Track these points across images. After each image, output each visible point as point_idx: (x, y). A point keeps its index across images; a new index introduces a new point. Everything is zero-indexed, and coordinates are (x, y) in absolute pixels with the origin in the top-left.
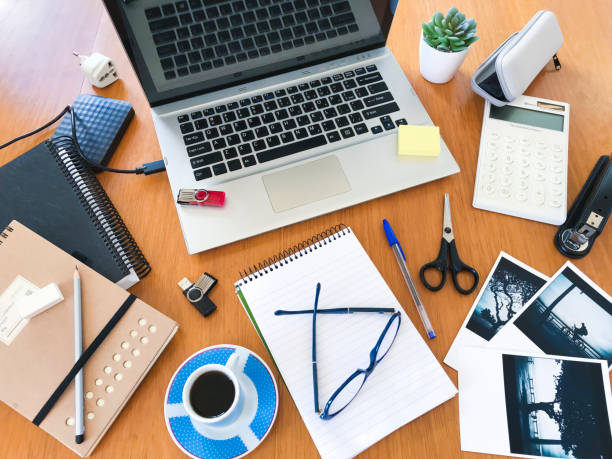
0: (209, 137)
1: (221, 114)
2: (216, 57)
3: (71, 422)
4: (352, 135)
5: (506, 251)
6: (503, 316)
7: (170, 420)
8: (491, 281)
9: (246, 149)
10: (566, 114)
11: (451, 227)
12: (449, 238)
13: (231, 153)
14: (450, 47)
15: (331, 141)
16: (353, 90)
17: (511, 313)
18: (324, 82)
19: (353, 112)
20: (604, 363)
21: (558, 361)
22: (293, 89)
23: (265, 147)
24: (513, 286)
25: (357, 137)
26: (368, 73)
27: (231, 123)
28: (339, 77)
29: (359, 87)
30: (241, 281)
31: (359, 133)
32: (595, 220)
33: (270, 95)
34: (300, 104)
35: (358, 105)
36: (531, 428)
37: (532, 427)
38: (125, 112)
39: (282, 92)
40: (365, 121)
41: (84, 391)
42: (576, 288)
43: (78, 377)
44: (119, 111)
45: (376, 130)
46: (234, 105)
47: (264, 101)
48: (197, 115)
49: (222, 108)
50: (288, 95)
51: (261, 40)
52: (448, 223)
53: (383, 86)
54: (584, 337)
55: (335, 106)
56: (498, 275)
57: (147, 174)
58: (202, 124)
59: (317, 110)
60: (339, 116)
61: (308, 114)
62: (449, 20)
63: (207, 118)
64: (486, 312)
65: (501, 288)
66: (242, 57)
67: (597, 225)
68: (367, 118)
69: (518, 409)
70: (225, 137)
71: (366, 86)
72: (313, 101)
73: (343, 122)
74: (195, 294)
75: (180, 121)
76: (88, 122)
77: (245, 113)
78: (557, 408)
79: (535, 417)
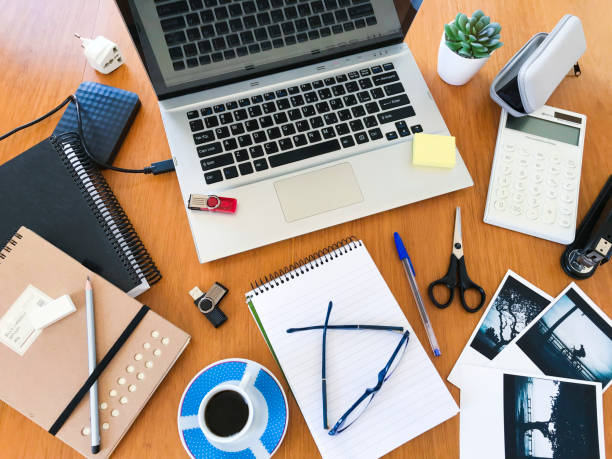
0: (220, 137)
1: (232, 111)
2: (228, 48)
3: (86, 431)
4: (366, 140)
5: (513, 270)
6: (507, 335)
7: (184, 432)
8: (497, 300)
9: (257, 152)
10: (582, 126)
11: (461, 243)
12: (459, 254)
13: (243, 155)
14: (472, 53)
15: (345, 146)
16: (368, 90)
17: (514, 332)
18: (340, 80)
19: (368, 115)
20: (598, 385)
21: (556, 382)
22: (307, 87)
23: (277, 151)
24: (518, 306)
25: (371, 143)
26: (384, 72)
27: (243, 122)
28: (354, 75)
29: (375, 87)
30: (252, 293)
31: (374, 138)
32: (603, 246)
33: (283, 92)
34: (314, 104)
35: (373, 108)
36: (526, 446)
37: (528, 445)
38: (131, 104)
39: (295, 90)
40: (380, 126)
41: (99, 401)
42: (578, 310)
43: (93, 390)
44: (125, 103)
45: (391, 136)
46: (246, 102)
47: (277, 99)
48: (207, 111)
49: (233, 105)
50: (302, 93)
51: (275, 31)
52: (458, 239)
53: (400, 88)
54: (581, 359)
55: (350, 108)
56: (504, 294)
57: (155, 174)
58: (212, 122)
59: (331, 111)
60: (354, 119)
61: (322, 115)
62: (473, 24)
63: (217, 115)
64: (491, 331)
65: (506, 307)
66: (255, 49)
67: (605, 253)
68: (382, 122)
69: (516, 427)
70: (236, 137)
71: (382, 86)
72: (327, 100)
73: (357, 125)
74: (206, 304)
75: (190, 117)
76: (93, 114)
77: (256, 111)
78: (551, 427)
79: (531, 436)
